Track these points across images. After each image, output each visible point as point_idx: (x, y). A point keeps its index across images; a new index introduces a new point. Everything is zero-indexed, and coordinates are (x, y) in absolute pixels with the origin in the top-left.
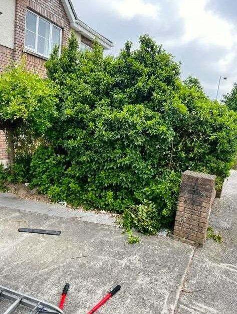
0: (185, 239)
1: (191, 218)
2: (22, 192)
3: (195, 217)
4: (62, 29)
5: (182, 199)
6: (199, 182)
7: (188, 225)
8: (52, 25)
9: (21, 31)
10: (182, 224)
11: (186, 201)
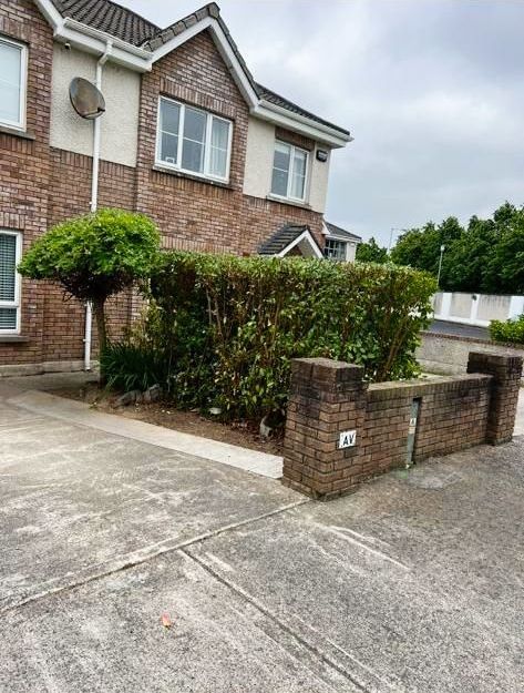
0: (296, 484)
1: (305, 442)
2: (104, 404)
3: (311, 441)
4: (233, 120)
5: (293, 407)
6: (315, 373)
7: (300, 456)
8: (210, 117)
9: (148, 135)
10: (292, 454)
11: (297, 410)
